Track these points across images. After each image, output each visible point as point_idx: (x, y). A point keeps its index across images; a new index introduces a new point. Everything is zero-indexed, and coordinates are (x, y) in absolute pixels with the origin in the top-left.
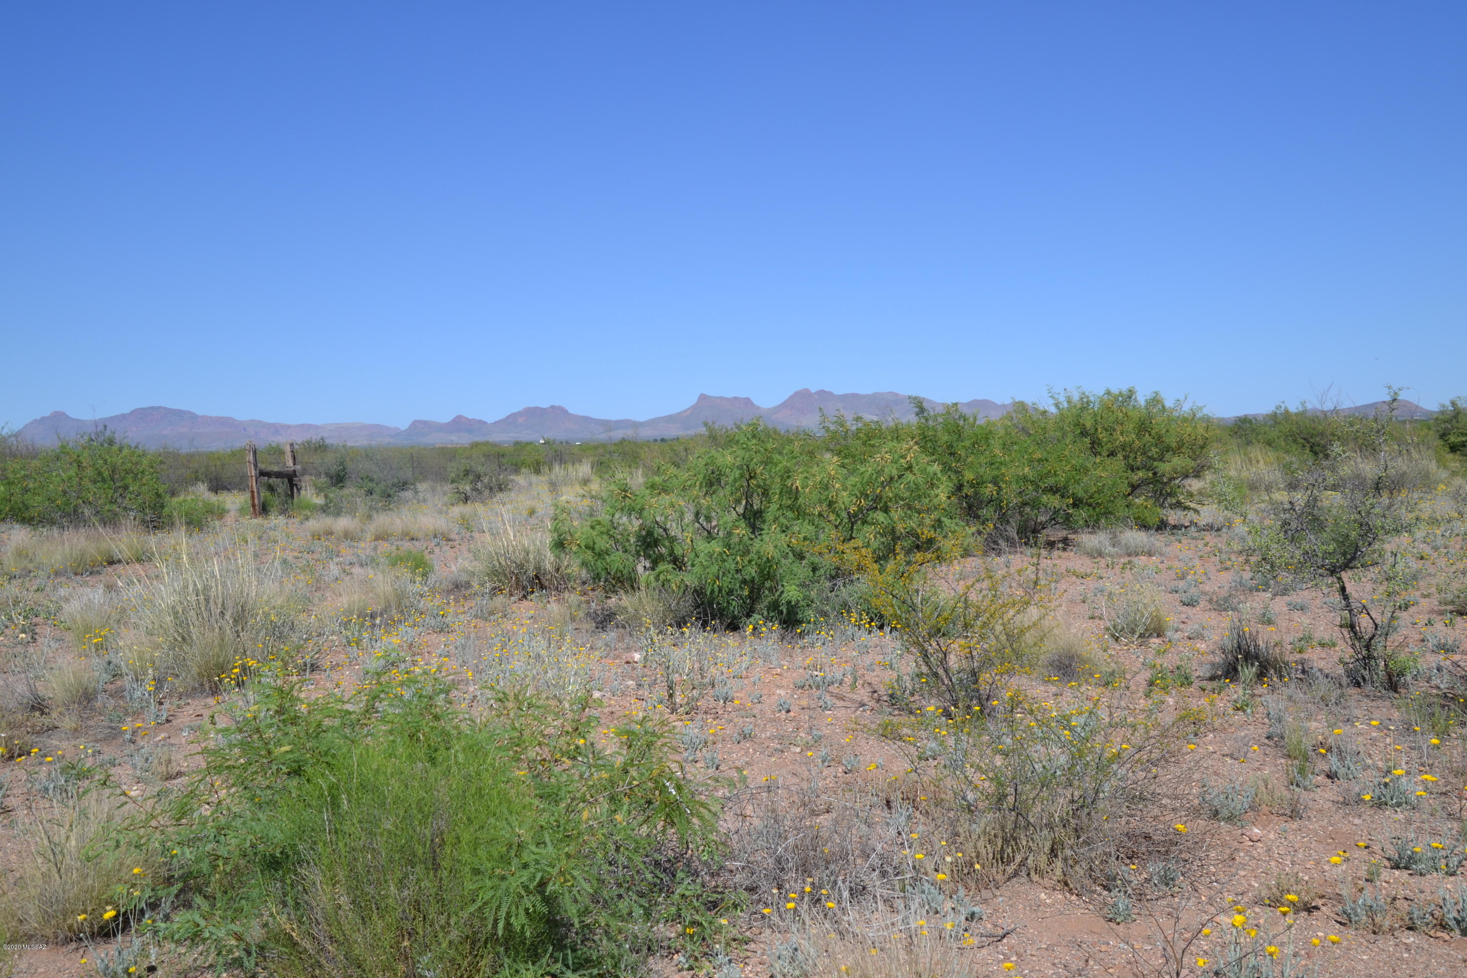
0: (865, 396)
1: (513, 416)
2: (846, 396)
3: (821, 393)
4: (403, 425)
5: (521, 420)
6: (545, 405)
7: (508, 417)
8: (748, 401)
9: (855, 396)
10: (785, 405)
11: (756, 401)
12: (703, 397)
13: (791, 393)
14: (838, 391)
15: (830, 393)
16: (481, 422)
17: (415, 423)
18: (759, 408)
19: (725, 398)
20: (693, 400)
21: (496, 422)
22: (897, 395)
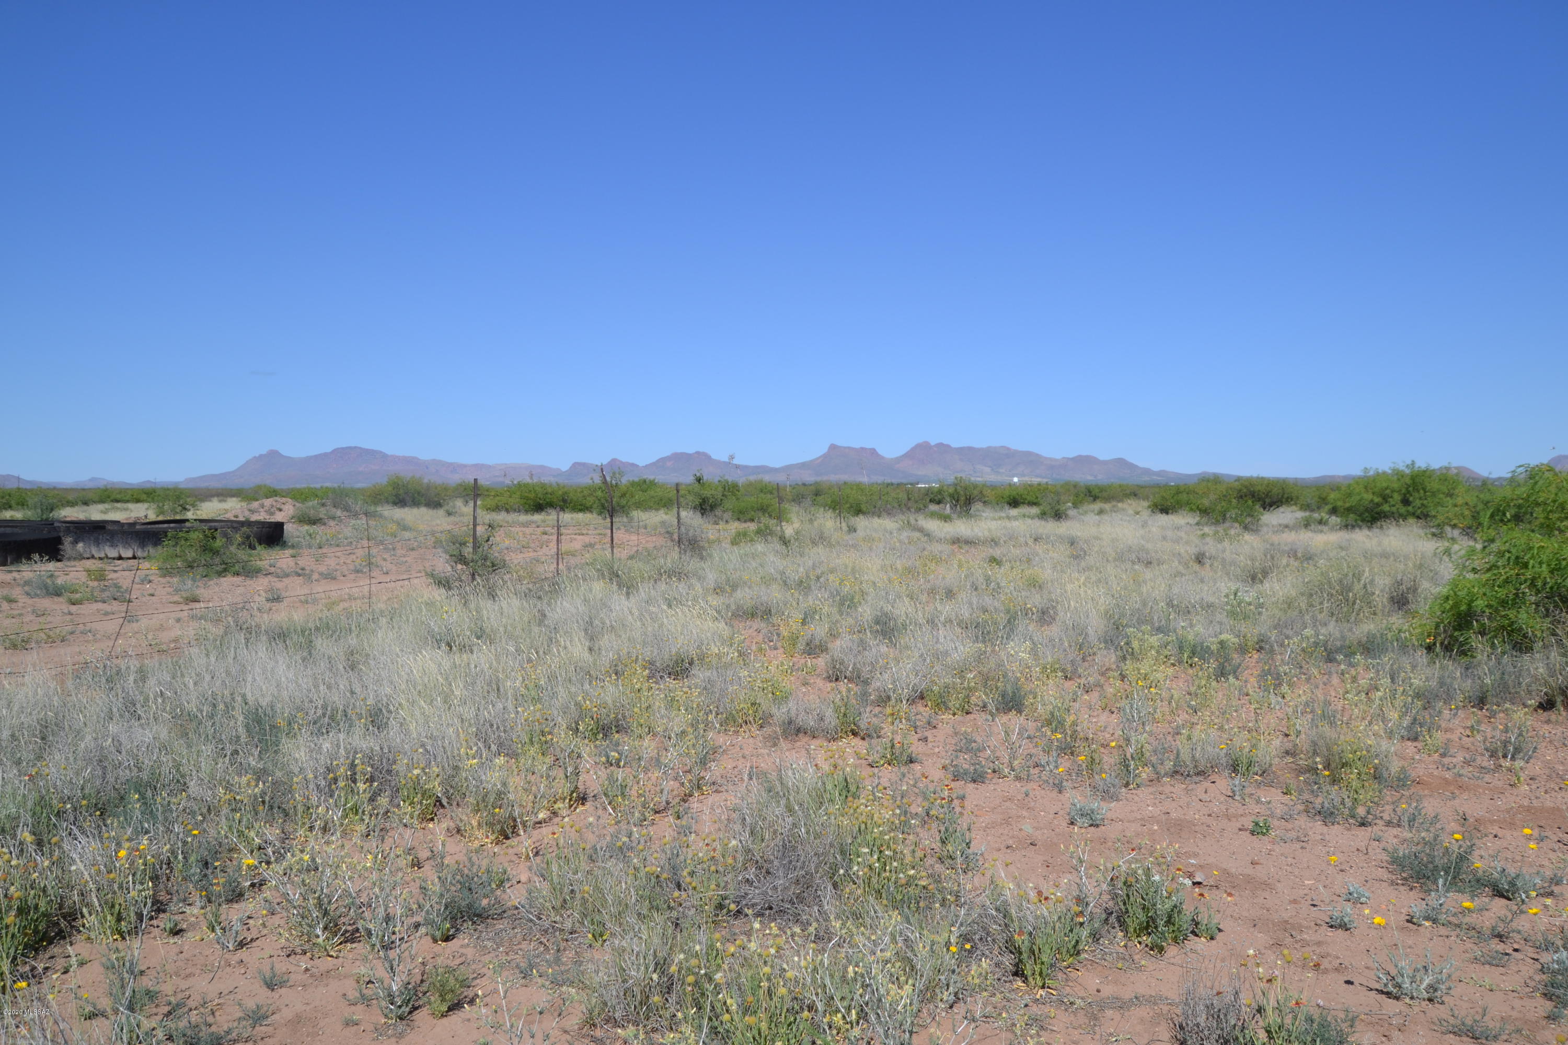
0: (982, 449)
1: (663, 460)
2: (962, 449)
3: (940, 445)
4: (565, 467)
5: (669, 464)
6: (691, 450)
7: (658, 461)
8: (873, 452)
9: (970, 449)
10: (909, 455)
11: (881, 452)
12: (833, 447)
13: (913, 445)
14: (955, 445)
15: (948, 446)
16: (633, 465)
17: (575, 465)
18: (883, 458)
19: (853, 449)
20: (823, 449)
21: (646, 466)
22: (1008, 449)
